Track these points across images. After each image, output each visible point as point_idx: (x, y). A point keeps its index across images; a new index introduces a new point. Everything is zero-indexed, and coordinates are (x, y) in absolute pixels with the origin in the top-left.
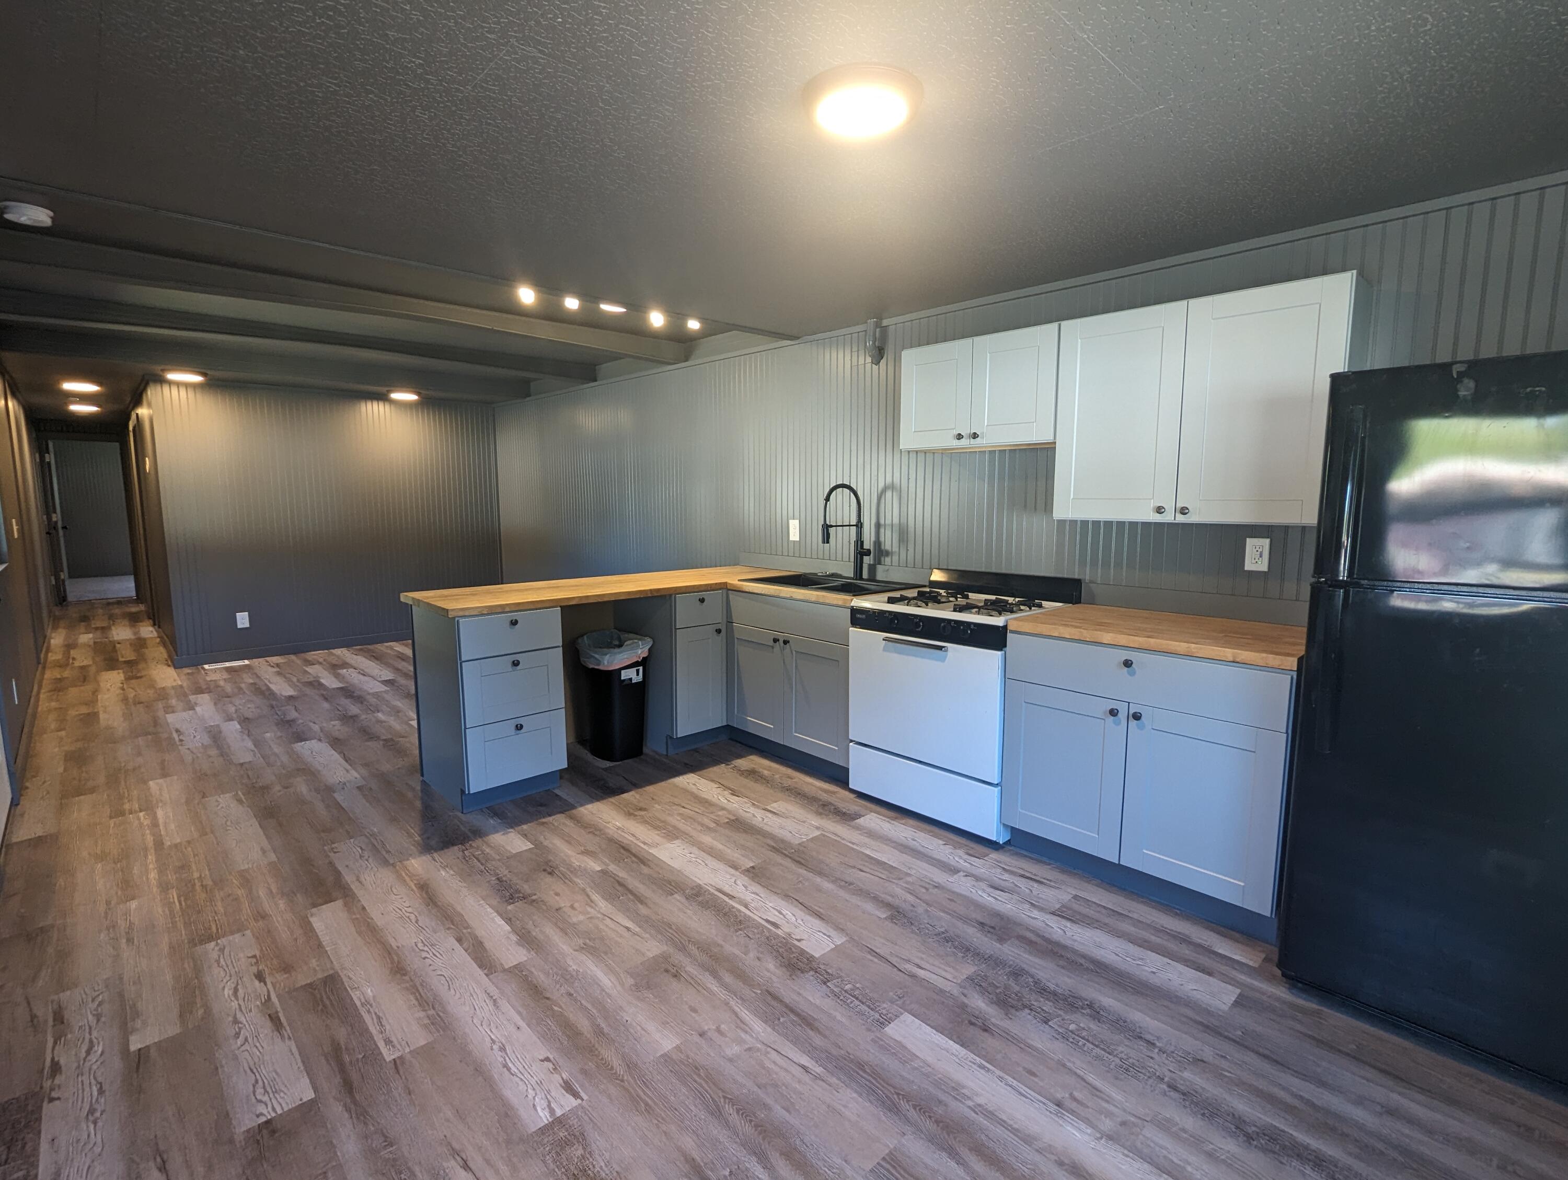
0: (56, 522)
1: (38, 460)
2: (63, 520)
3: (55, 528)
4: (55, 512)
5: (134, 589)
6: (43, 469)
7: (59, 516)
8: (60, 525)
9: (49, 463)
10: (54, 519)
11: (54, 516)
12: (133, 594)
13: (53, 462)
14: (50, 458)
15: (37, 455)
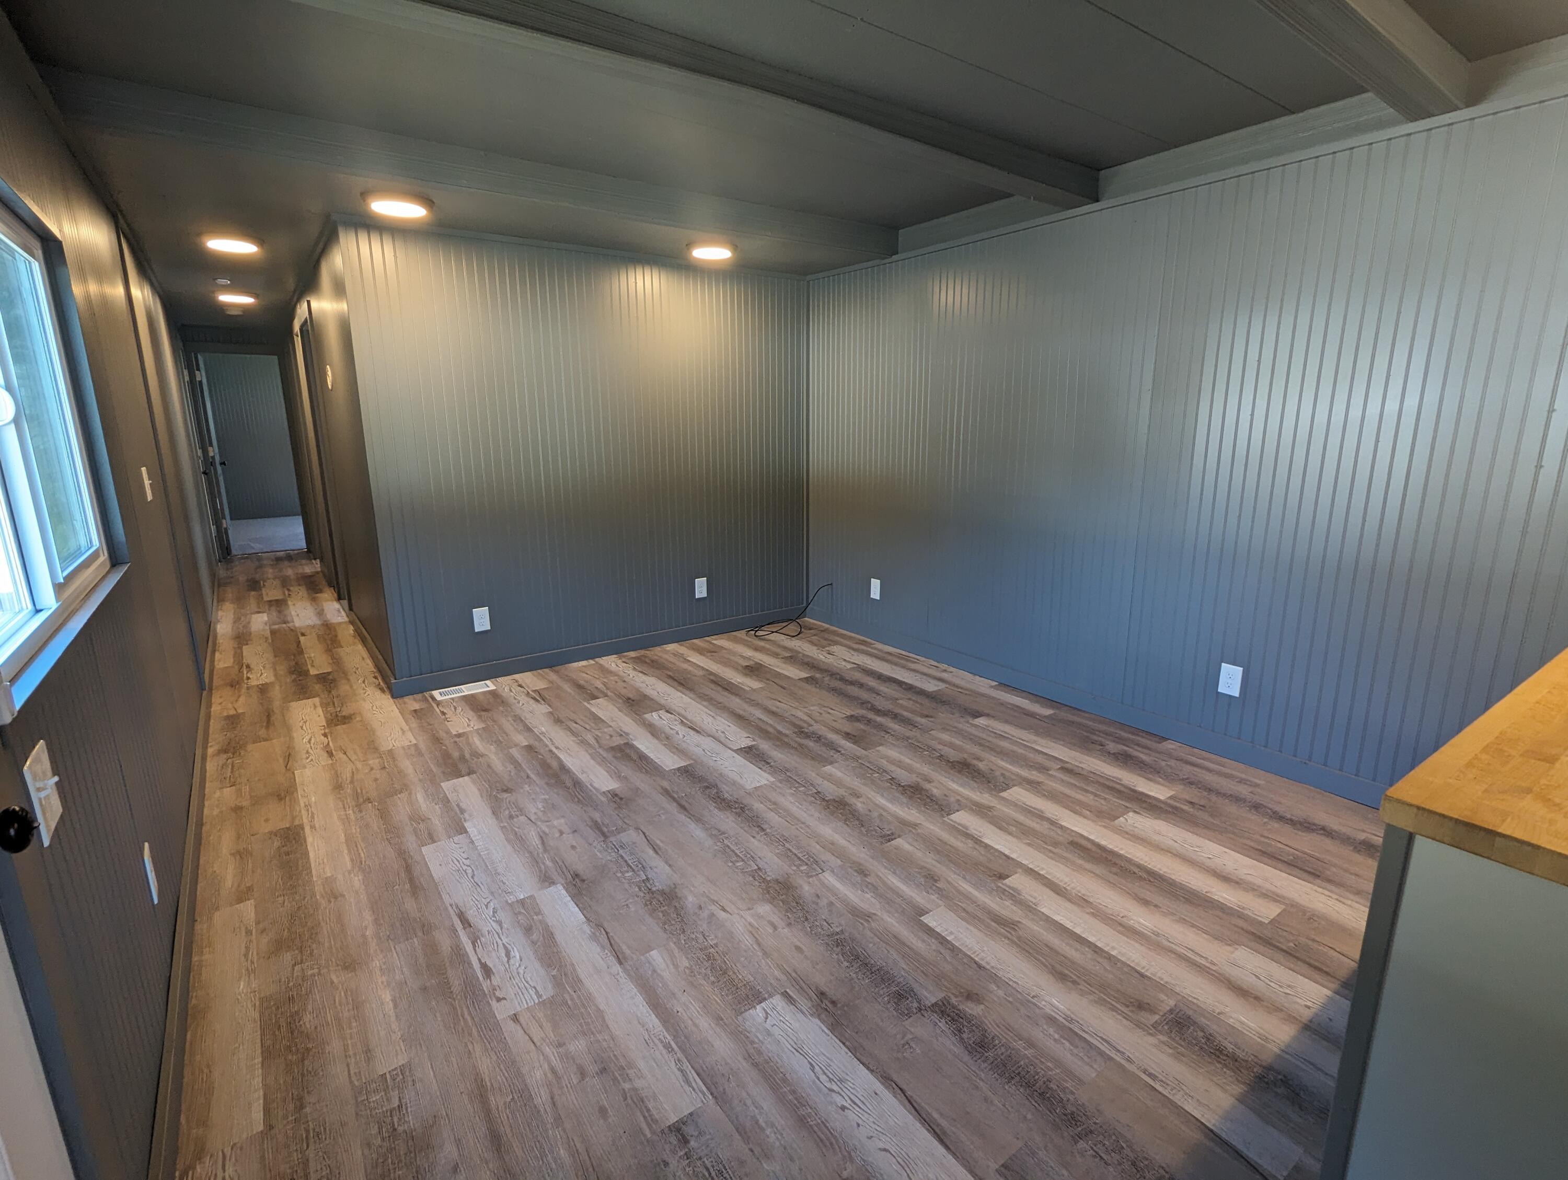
0: (213, 458)
1: (187, 378)
2: (220, 456)
3: (213, 464)
4: (211, 445)
5: (303, 537)
6: (194, 390)
7: (217, 450)
8: (217, 459)
9: (201, 382)
10: (211, 454)
11: (210, 449)
12: (302, 544)
13: (205, 381)
14: (201, 376)
15: (186, 372)
